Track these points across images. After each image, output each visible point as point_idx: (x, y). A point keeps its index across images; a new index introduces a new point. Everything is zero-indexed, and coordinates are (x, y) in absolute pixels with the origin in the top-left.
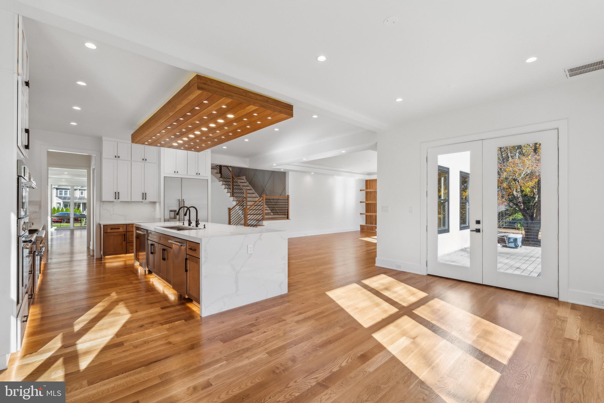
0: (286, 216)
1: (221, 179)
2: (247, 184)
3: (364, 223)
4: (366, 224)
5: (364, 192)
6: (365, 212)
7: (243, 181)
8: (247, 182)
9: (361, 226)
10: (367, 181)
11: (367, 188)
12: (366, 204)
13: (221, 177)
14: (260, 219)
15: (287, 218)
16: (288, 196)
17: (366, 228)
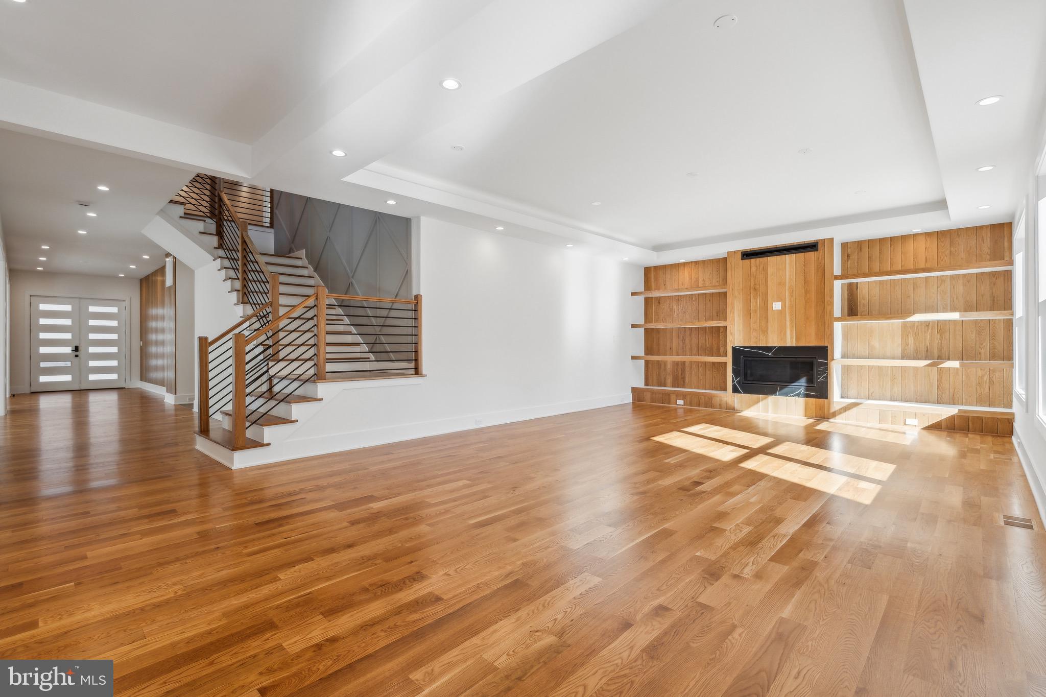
0: (412, 365)
1: (221, 253)
2: (309, 271)
3: (640, 384)
4: (646, 384)
5: (641, 299)
6: (642, 354)
7: (299, 263)
8: (310, 266)
9: (635, 390)
10: (647, 270)
11: (648, 287)
12: (647, 330)
13: (220, 246)
14: (305, 377)
15: (413, 371)
16: (418, 298)
17: (648, 396)
